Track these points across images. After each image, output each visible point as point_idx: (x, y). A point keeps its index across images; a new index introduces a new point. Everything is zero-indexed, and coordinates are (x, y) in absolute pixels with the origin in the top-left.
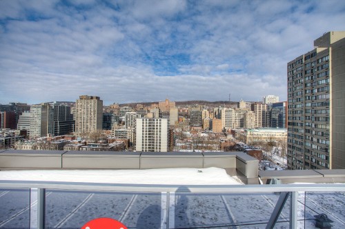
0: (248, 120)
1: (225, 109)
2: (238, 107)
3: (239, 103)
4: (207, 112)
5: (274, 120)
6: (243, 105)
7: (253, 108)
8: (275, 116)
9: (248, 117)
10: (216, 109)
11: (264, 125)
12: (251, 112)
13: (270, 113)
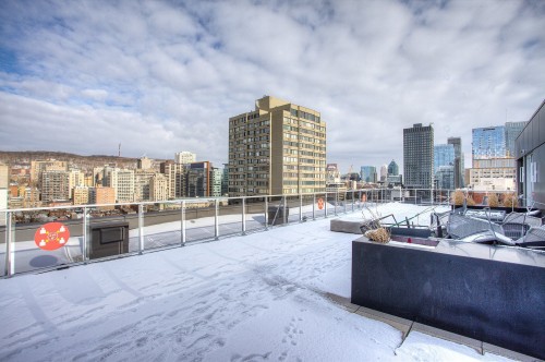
0: (157, 188)
1: (118, 170)
2: (139, 167)
3: (139, 161)
4: (81, 176)
5: (192, 187)
6: (146, 165)
7: (163, 169)
8: (193, 181)
9: (157, 183)
10: (98, 170)
11: (179, 195)
12: (161, 175)
13: (187, 176)
